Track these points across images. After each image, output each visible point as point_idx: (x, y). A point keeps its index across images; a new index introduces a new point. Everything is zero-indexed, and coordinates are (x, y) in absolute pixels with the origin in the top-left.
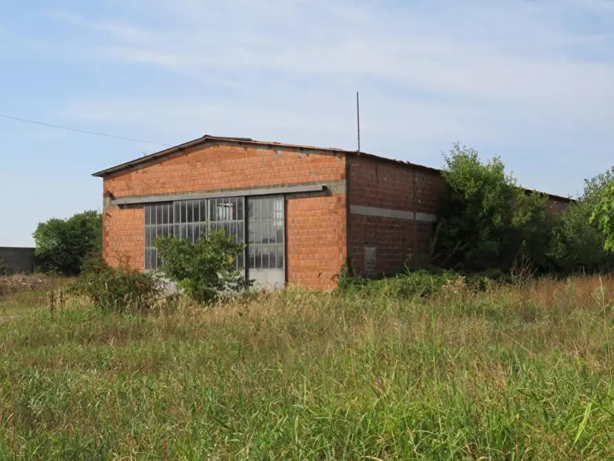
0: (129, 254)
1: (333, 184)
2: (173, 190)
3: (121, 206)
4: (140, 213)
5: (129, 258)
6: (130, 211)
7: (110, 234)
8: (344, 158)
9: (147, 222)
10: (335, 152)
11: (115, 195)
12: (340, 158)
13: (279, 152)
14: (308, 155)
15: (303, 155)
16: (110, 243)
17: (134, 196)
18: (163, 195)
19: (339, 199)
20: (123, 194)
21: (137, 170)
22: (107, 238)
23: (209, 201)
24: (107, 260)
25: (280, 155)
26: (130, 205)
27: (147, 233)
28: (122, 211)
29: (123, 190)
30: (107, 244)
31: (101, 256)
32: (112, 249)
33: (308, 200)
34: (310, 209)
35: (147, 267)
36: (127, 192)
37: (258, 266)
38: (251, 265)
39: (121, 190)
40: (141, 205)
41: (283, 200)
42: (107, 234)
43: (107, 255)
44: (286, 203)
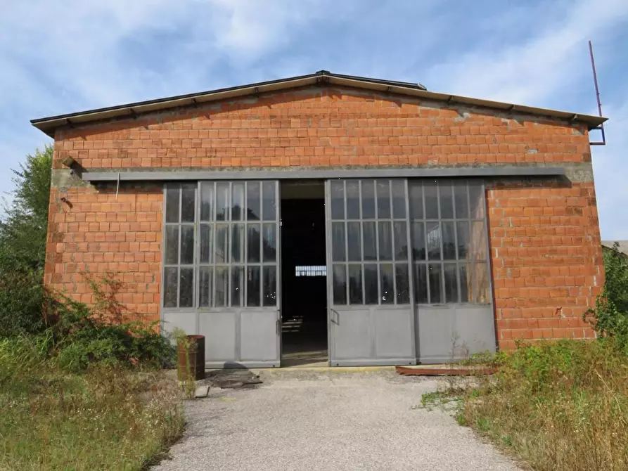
1: (571, 168)
2: (235, 162)
3: (103, 186)
4: (159, 201)
5: (116, 287)
6: (129, 198)
7: (68, 238)
8: (585, 131)
9: (171, 216)
10: (569, 122)
12: (579, 129)
13: (466, 115)
14: (522, 123)
15: (512, 123)
16: (66, 256)
17: (137, 168)
19: (583, 193)
20: (105, 162)
21: (145, 124)
22: (59, 247)
24: (56, 288)
25: (468, 119)
26: (128, 186)
27: (171, 243)
28: (102, 197)
29: (109, 156)
30: (59, 259)
31: (41, 282)
32: (72, 268)
33: (524, 191)
34: (533, 204)
35: (169, 301)
36: (117, 162)
37: (436, 298)
38: (420, 298)
39: (100, 156)
40: (156, 186)
41: (483, 187)
42: (59, 237)
43: (57, 278)
44: (486, 192)
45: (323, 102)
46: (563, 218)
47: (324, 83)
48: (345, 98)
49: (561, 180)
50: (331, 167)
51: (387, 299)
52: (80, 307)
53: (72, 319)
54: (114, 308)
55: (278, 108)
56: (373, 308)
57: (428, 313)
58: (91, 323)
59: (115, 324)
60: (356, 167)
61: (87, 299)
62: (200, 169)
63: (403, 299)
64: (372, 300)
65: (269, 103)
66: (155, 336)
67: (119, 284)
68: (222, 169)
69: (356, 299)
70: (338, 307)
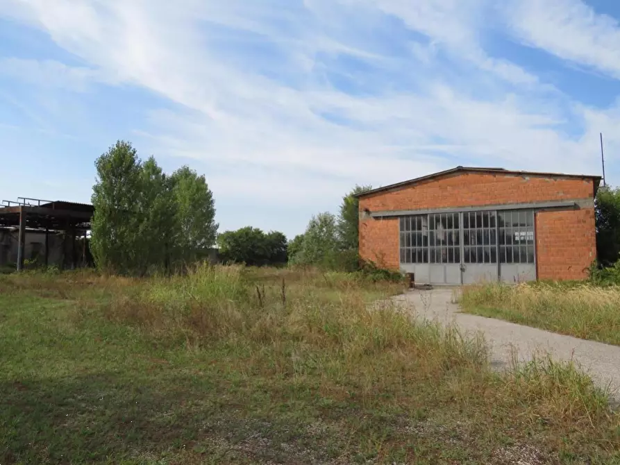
0: (384, 252)
1: (581, 201)
2: (425, 206)
3: (377, 218)
4: (397, 222)
5: (383, 255)
6: (385, 221)
7: (366, 237)
8: (592, 182)
9: (402, 229)
10: (583, 178)
11: (371, 210)
12: (588, 181)
13: (527, 178)
14: (556, 180)
15: (551, 180)
16: (366, 244)
17: (388, 211)
18: (416, 210)
19: (588, 212)
20: (377, 209)
21: (391, 192)
22: (364, 241)
23: (462, 214)
24: (364, 257)
25: (528, 181)
26: (384, 218)
27: (402, 239)
28: (377, 221)
29: (378, 206)
30: (364, 245)
31: (358, 254)
32: (368, 248)
33: (555, 213)
34: (560, 219)
35: (402, 261)
36: (381, 209)
37: (509, 261)
38: (502, 260)
39: (376, 206)
40: (396, 217)
41: (533, 212)
42: (363, 238)
43: (364, 252)
44: (535, 215)
45: (461, 177)
46: (576, 225)
47: (460, 170)
48: (471, 175)
49: (575, 207)
50: (464, 207)
51: (487, 261)
52: (372, 262)
53: (370, 267)
54: (382, 262)
55: (441, 182)
56: (481, 265)
57: (506, 267)
58: (376, 268)
59: (384, 268)
60: (475, 206)
61: (375, 260)
62: (411, 210)
63: (494, 261)
64: (480, 261)
65: (438, 180)
66: (397, 273)
67: (385, 254)
68: (420, 209)
69: (474, 261)
70: (467, 264)
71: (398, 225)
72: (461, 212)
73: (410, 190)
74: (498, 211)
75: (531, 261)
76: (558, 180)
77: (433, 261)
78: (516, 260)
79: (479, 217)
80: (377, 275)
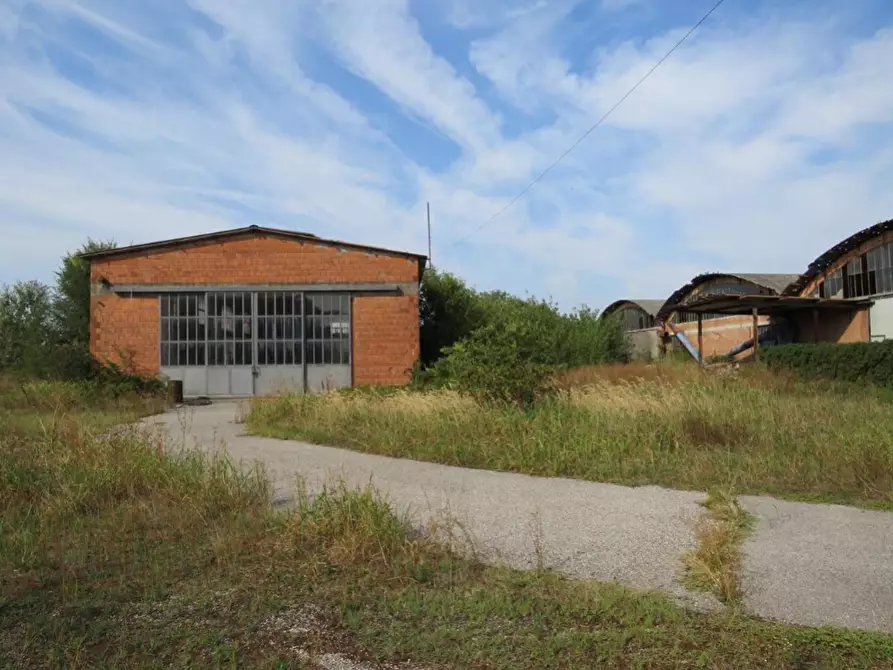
0: (133, 349)
1: (405, 285)
2: (202, 280)
3: (123, 295)
4: (157, 303)
5: (133, 354)
6: (137, 301)
7: (103, 325)
8: (416, 262)
9: (164, 313)
10: (407, 256)
11: (111, 281)
12: (413, 261)
13: (344, 251)
14: (376, 256)
15: (371, 256)
16: (103, 336)
17: (144, 284)
18: (188, 284)
19: (411, 300)
20: (123, 280)
21: (147, 255)
22: (98, 330)
23: (256, 295)
24: (97, 355)
25: (344, 253)
26: (137, 294)
27: (164, 326)
28: (122, 300)
29: (125, 276)
30: (98, 337)
31: (88, 351)
32: (106, 343)
33: (376, 298)
34: (379, 307)
35: (164, 363)
36: (131, 279)
37: (318, 361)
38: (309, 360)
39: (120, 276)
40: (154, 294)
41: (349, 297)
42: (98, 325)
43: (98, 349)
44: (352, 300)
45: (255, 242)
46: (398, 315)
47: (255, 231)
48: (269, 240)
49: (398, 292)
50: (259, 284)
51: (289, 361)
52: (113, 365)
53: (109, 372)
54: (131, 364)
55: (226, 245)
56: (280, 367)
57: (313, 369)
58: (119, 374)
59: (133, 374)
60: (275, 283)
61: (117, 361)
62: (180, 284)
63: (298, 361)
64: (280, 361)
65: (222, 243)
66: (156, 381)
67: (135, 352)
68: (194, 284)
69: (271, 361)
70: (261, 366)
71: (159, 307)
72: (254, 292)
73: (177, 254)
74: (306, 292)
75: (346, 361)
76: (381, 256)
77: (212, 362)
78: (327, 361)
79: (279, 300)
80: (121, 385)
